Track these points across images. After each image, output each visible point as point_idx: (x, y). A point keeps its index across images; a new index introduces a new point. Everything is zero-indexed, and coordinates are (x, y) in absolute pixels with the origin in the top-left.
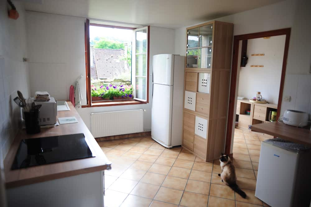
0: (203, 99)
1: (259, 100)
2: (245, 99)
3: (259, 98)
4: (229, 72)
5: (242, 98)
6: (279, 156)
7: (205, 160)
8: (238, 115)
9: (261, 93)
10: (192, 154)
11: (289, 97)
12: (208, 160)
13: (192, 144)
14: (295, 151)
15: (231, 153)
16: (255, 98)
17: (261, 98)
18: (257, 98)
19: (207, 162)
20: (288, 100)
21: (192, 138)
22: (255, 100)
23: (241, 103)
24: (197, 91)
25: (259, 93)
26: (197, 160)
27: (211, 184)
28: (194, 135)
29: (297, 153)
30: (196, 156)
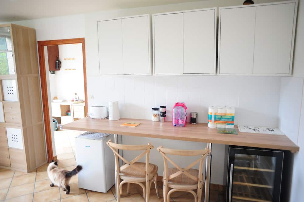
0: (11, 108)
1: (77, 100)
2: (64, 101)
3: (76, 98)
4: (38, 77)
5: (61, 101)
6: (89, 147)
7: (27, 171)
8: (60, 118)
9: (77, 94)
10: (9, 170)
11: (92, 96)
12: (30, 171)
13: (8, 160)
14: (99, 139)
15: (54, 156)
16: (73, 99)
17: (78, 98)
18: (75, 99)
19: (29, 173)
20: (92, 98)
21: (7, 153)
22: (73, 101)
23: (61, 105)
24: (3, 100)
25: (76, 94)
26: (16, 174)
27: (35, 194)
28: (9, 149)
29: (101, 140)
30: (15, 171)
